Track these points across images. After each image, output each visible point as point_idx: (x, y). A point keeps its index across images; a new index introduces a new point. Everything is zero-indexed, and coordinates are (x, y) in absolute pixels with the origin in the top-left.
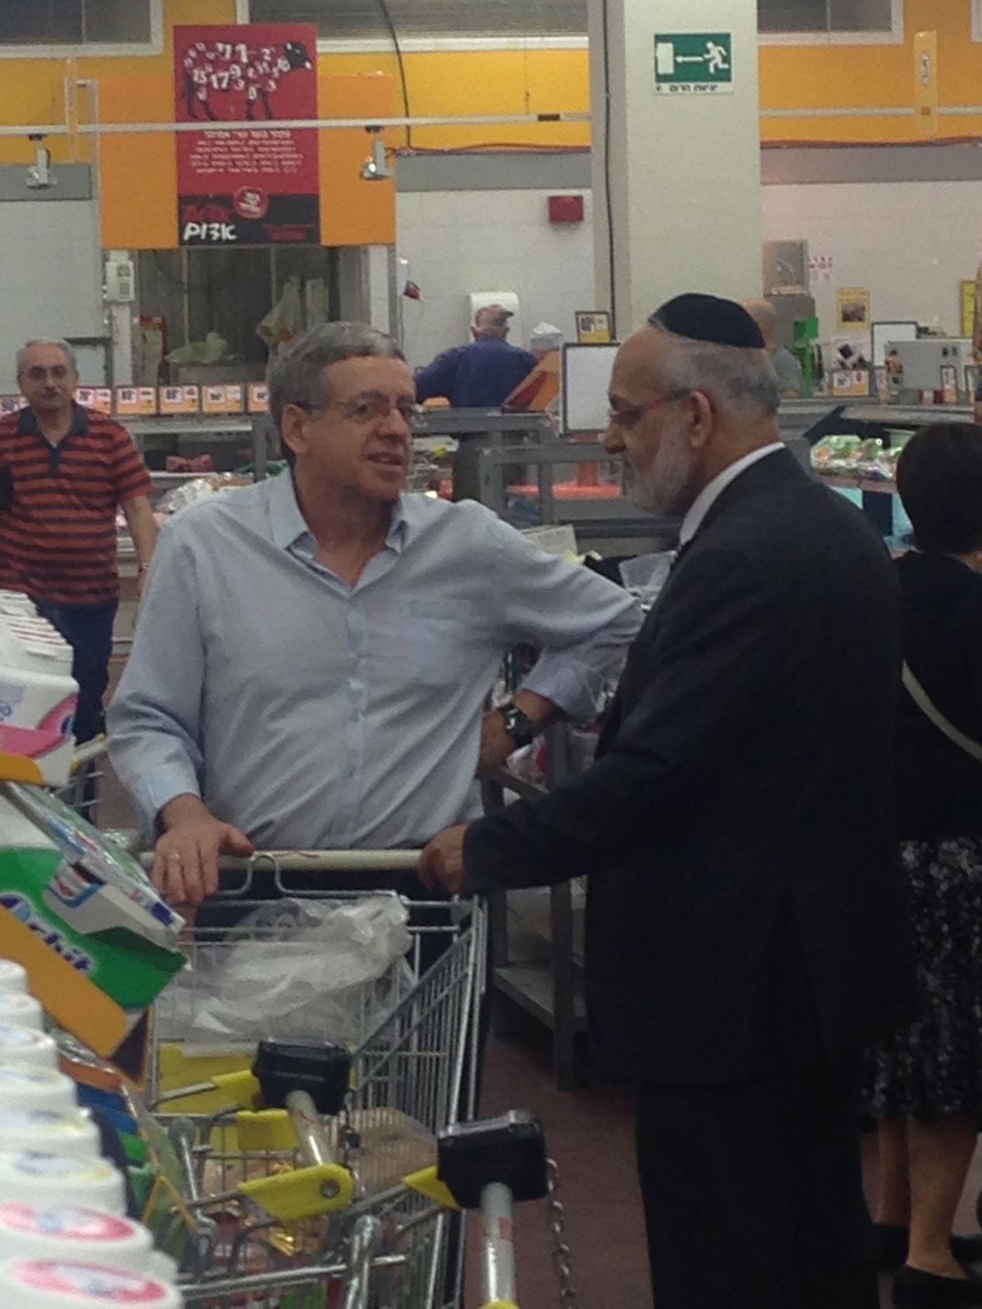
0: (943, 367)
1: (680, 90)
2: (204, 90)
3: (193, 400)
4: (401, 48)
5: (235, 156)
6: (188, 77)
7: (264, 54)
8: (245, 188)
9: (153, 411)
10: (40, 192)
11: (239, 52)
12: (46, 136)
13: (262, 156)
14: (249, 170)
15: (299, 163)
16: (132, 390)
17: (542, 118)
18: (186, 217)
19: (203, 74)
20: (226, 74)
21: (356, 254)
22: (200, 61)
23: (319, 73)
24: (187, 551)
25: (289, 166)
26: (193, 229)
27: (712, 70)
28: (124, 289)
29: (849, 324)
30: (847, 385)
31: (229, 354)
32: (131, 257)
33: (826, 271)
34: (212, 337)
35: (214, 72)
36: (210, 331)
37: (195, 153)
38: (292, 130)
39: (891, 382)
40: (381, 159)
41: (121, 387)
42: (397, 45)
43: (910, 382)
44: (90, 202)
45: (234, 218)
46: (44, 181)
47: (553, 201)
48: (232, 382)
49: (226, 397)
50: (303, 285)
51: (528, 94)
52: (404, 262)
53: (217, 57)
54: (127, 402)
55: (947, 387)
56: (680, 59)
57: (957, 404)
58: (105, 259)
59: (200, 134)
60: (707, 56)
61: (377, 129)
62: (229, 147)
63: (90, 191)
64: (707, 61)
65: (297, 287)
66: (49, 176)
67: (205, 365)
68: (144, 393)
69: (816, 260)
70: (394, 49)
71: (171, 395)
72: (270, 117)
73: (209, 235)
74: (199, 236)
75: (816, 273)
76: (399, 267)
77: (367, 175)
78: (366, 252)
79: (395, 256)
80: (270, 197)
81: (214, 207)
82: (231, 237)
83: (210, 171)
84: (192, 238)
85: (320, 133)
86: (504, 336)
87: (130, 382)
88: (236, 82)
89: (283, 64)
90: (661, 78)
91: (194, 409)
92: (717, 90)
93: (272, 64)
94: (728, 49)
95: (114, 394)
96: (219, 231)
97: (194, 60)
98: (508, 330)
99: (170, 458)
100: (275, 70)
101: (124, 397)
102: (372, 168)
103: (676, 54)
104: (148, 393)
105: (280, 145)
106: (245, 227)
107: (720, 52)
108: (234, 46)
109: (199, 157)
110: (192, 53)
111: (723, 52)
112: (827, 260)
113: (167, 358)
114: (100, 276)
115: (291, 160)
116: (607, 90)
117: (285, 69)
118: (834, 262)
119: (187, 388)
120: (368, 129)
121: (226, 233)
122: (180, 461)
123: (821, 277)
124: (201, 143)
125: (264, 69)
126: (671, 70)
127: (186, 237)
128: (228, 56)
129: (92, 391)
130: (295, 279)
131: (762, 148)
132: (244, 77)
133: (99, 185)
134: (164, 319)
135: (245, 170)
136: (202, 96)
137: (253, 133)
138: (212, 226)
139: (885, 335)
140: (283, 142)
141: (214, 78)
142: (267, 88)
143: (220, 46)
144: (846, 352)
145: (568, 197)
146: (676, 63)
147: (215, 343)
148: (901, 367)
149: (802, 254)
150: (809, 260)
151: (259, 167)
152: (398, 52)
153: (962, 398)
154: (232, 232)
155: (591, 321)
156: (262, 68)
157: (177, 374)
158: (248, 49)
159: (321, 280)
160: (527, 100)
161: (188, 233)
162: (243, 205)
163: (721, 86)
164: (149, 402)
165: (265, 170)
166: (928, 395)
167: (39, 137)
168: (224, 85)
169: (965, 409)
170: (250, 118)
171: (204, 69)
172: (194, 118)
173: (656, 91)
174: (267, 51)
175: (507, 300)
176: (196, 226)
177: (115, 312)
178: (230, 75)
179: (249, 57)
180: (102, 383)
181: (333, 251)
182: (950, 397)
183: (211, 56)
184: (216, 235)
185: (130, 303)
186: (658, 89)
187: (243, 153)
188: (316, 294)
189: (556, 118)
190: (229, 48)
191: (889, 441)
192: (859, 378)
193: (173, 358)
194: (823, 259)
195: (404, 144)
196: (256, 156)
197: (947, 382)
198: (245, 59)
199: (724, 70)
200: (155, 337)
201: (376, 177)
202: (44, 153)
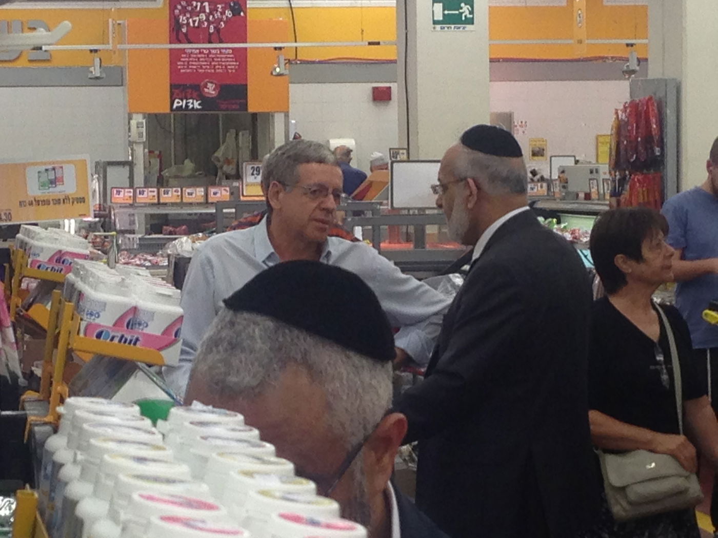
0: (590, 179)
1: (446, 28)
2: (185, 26)
3: (178, 196)
4: (293, 6)
5: (201, 63)
6: (176, 19)
7: (218, 8)
8: (207, 80)
9: (156, 201)
10: (96, 81)
11: (205, 6)
12: (100, 50)
13: (217, 63)
14: (209, 71)
15: (237, 67)
16: (144, 189)
17: (370, 44)
18: (175, 96)
19: (184, 18)
20: (197, 18)
21: (267, 117)
22: (184, 11)
23: (248, 18)
24: (209, 261)
25: (232, 69)
26: (178, 103)
27: (463, 18)
28: (140, 135)
29: (536, 158)
30: (535, 190)
31: (196, 172)
32: (144, 118)
33: (523, 129)
34: (187, 162)
35: (191, 17)
36: (186, 158)
37: (180, 61)
38: (233, 49)
39: (561, 188)
40: (282, 65)
41: (139, 188)
42: (290, 4)
43: (572, 188)
44: (122, 87)
45: (201, 97)
46: (98, 75)
47: (375, 90)
48: (198, 186)
49: (196, 194)
50: (237, 135)
51: (363, 31)
52: (293, 122)
53: (192, 9)
54: (141, 196)
55: (593, 190)
56: (446, 12)
57: (599, 199)
58: (130, 118)
59: (183, 51)
60: (461, 11)
61: (280, 48)
62: (199, 58)
63: (122, 82)
64: (462, 13)
65: (234, 135)
66: (101, 72)
67: (183, 178)
68: (151, 191)
69: (518, 123)
70: (289, 6)
71: (166, 193)
72: (221, 42)
73: (187, 106)
74: (182, 106)
75: (518, 130)
76: (290, 124)
77: (274, 73)
78: (273, 116)
79: (288, 119)
80: (221, 86)
81: (190, 91)
82: (199, 107)
83: (188, 71)
84: (177, 107)
85: (248, 50)
86: (349, 162)
87: (143, 186)
88: (203, 23)
89: (228, 13)
90: (435, 22)
91: (179, 201)
92: (466, 29)
93: (223, 13)
94: (472, 7)
95: (135, 192)
96: (193, 103)
97: (180, 11)
98: (351, 159)
99: (165, 227)
100: (224, 17)
101: (140, 194)
102: (278, 70)
103: (444, 10)
104: (154, 192)
105: (226, 57)
106: (206, 102)
107: (468, 9)
108: (202, 4)
109: (182, 63)
110: (179, 7)
111: (470, 9)
112: (524, 123)
113: (162, 173)
114: (127, 128)
115: (233, 65)
116: (406, 28)
117: (230, 16)
118: (528, 124)
119: (174, 189)
120: (276, 48)
121: (196, 105)
122: (171, 229)
123: (520, 132)
124: (183, 56)
125: (218, 16)
126: (441, 18)
127: (175, 107)
128: (198, 8)
129: (123, 190)
130: (233, 131)
131: (490, 62)
132: (207, 20)
133: (127, 78)
134: (160, 152)
135: (206, 70)
136: (184, 30)
137: (211, 50)
138: (188, 101)
139: (558, 163)
140: (228, 56)
141: (191, 20)
142: (219, 26)
143: (194, 3)
144: (534, 173)
145: (384, 87)
146: (444, 15)
147: (189, 165)
148: (567, 179)
149: (511, 120)
150: (514, 122)
151: (215, 70)
152: (291, 8)
153: (601, 197)
154: (199, 104)
155: (398, 153)
156: (217, 15)
157: (168, 181)
158: (209, 5)
159: (248, 131)
160: (362, 34)
161: (175, 105)
162: (206, 90)
163: (469, 27)
164: (154, 196)
165: (217, 71)
166: (582, 195)
167: (96, 51)
168: (196, 24)
169: (602, 202)
170: (210, 42)
171: (185, 15)
172: (180, 42)
173: (432, 29)
174: (219, 6)
175: (349, 143)
176: (180, 101)
177: (135, 147)
178: (199, 19)
179: (210, 9)
180: (128, 186)
181: (254, 116)
182: (594, 196)
183: (189, 8)
184: (191, 106)
185: (144, 143)
186: (434, 28)
187: (206, 61)
188: (244, 139)
189: (378, 43)
190: (199, 4)
191: (560, 220)
192: (541, 187)
193: (166, 173)
194: (522, 122)
195: (294, 58)
196: (213, 63)
197: (593, 188)
198: (207, 10)
199: (470, 18)
200: (156, 162)
201: (279, 75)
202: (98, 59)
